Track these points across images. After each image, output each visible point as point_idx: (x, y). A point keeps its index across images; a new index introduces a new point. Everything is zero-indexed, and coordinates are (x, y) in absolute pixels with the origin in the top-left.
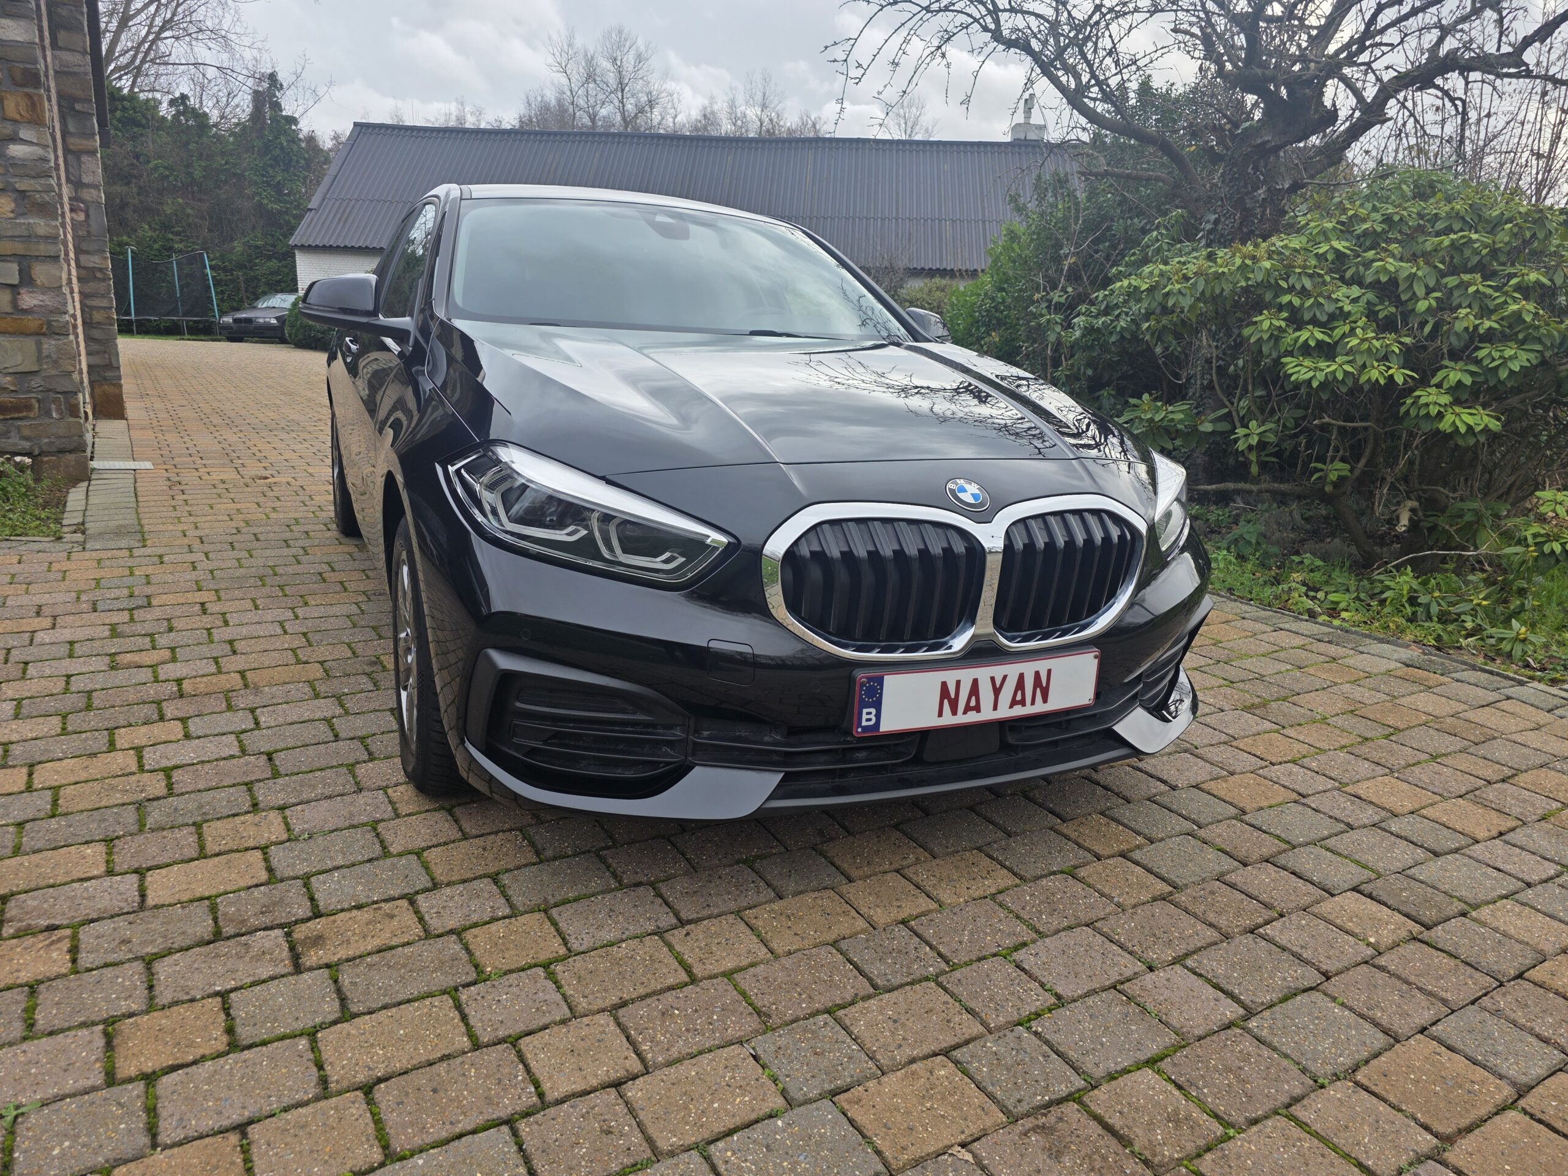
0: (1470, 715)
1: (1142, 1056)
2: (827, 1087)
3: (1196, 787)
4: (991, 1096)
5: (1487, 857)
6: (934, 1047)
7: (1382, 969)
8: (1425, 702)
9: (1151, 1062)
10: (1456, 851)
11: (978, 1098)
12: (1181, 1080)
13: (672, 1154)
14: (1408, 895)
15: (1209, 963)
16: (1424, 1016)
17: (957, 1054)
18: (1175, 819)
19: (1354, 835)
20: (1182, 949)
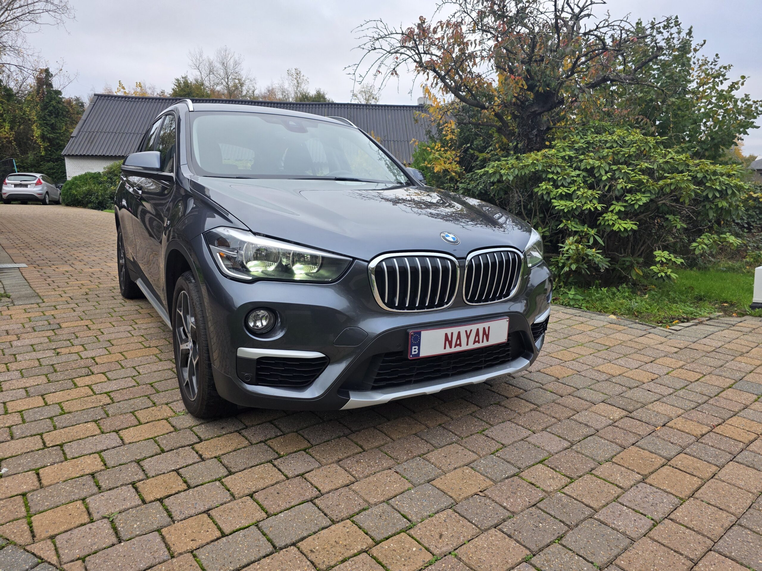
0: (637, 340)
1: (538, 461)
2: (426, 479)
3: (539, 371)
4: (487, 477)
5: (648, 388)
6: (462, 463)
7: (617, 427)
8: (618, 336)
9: (541, 462)
10: (637, 387)
11: (482, 477)
12: (553, 466)
13: (376, 504)
14: (622, 402)
15: (554, 429)
16: (633, 440)
17: (471, 465)
18: (533, 383)
19: (600, 384)
20: (544, 426)
